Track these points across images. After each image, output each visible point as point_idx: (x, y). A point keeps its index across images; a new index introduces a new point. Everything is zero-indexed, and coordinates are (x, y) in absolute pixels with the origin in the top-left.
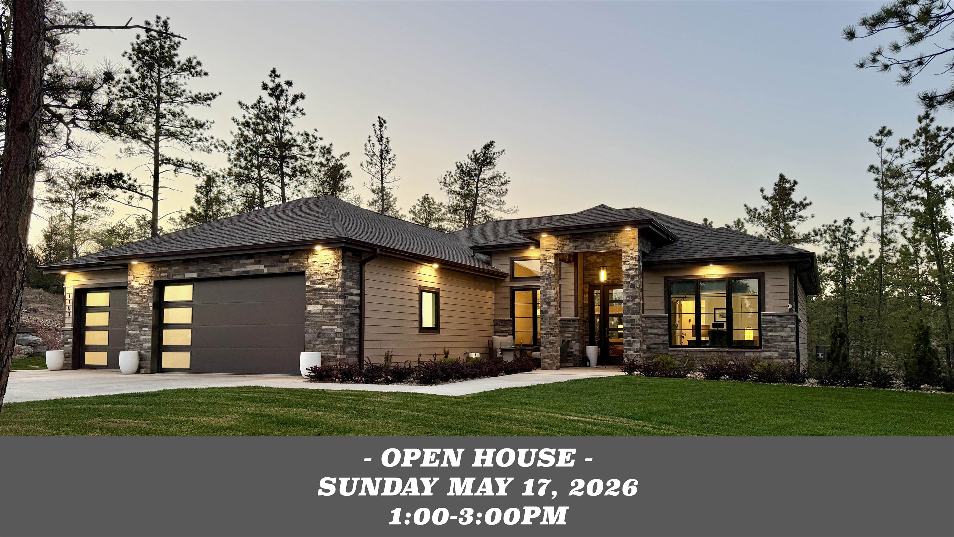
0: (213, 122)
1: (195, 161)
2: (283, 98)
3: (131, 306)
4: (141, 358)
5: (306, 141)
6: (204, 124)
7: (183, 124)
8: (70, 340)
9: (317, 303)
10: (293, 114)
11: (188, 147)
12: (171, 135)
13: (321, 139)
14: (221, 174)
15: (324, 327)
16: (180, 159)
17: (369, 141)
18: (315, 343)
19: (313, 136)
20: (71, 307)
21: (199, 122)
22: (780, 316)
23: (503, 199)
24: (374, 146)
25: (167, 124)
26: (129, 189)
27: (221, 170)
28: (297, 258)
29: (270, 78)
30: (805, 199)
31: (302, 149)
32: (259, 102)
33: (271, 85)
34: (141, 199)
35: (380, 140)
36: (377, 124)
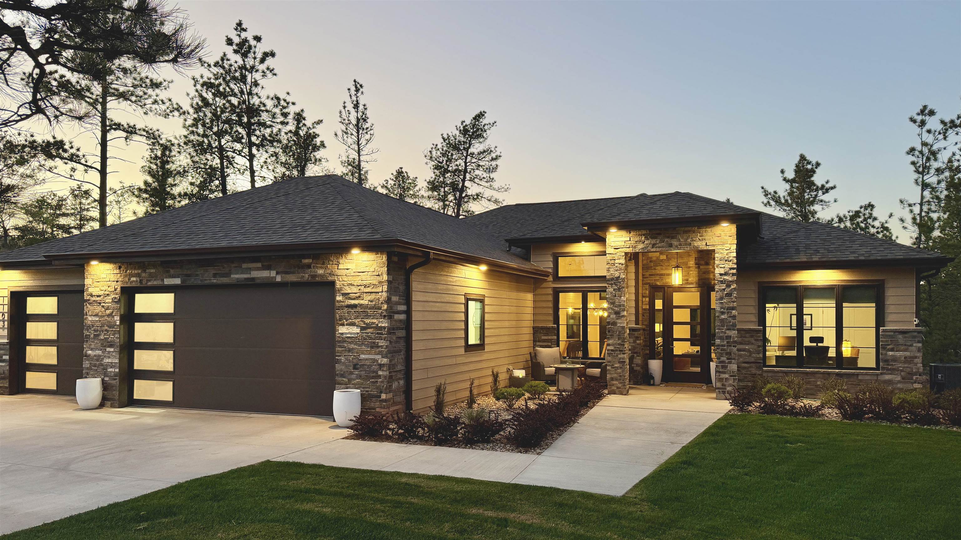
0: (172, 81)
1: (150, 127)
2: (251, 55)
3: (90, 318)
4: (105, 386)
5: (277, 106)
6: (161, 83)
7: (136, 83)
8: (6, 357)
9: (353, 324)
10: (262, 74)
11: (140, 111)
12: (123, 96)
13: (294, 104)
14: (176, 142)
15: (363, 356)
16: (132, 124)
17: (345, 107)
18: (349, 377)
19: (285, 100)
20: (6, 315)
21: (155, 81)
22: (903, 332)
23: (492, 175)
24: (349, 113)
25: (115, 82)
26: (71, 160)
27: (176, 138)
28: (323, 264)
29: (235, 32)
30: (827, 182)
31: (274, 116)
32: (222, 59)
33: (236, 40)
34: (86, 171)
35: (356, 106)
36: (353, 89)
